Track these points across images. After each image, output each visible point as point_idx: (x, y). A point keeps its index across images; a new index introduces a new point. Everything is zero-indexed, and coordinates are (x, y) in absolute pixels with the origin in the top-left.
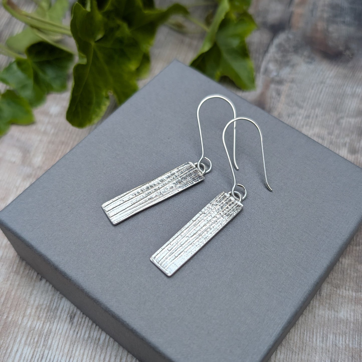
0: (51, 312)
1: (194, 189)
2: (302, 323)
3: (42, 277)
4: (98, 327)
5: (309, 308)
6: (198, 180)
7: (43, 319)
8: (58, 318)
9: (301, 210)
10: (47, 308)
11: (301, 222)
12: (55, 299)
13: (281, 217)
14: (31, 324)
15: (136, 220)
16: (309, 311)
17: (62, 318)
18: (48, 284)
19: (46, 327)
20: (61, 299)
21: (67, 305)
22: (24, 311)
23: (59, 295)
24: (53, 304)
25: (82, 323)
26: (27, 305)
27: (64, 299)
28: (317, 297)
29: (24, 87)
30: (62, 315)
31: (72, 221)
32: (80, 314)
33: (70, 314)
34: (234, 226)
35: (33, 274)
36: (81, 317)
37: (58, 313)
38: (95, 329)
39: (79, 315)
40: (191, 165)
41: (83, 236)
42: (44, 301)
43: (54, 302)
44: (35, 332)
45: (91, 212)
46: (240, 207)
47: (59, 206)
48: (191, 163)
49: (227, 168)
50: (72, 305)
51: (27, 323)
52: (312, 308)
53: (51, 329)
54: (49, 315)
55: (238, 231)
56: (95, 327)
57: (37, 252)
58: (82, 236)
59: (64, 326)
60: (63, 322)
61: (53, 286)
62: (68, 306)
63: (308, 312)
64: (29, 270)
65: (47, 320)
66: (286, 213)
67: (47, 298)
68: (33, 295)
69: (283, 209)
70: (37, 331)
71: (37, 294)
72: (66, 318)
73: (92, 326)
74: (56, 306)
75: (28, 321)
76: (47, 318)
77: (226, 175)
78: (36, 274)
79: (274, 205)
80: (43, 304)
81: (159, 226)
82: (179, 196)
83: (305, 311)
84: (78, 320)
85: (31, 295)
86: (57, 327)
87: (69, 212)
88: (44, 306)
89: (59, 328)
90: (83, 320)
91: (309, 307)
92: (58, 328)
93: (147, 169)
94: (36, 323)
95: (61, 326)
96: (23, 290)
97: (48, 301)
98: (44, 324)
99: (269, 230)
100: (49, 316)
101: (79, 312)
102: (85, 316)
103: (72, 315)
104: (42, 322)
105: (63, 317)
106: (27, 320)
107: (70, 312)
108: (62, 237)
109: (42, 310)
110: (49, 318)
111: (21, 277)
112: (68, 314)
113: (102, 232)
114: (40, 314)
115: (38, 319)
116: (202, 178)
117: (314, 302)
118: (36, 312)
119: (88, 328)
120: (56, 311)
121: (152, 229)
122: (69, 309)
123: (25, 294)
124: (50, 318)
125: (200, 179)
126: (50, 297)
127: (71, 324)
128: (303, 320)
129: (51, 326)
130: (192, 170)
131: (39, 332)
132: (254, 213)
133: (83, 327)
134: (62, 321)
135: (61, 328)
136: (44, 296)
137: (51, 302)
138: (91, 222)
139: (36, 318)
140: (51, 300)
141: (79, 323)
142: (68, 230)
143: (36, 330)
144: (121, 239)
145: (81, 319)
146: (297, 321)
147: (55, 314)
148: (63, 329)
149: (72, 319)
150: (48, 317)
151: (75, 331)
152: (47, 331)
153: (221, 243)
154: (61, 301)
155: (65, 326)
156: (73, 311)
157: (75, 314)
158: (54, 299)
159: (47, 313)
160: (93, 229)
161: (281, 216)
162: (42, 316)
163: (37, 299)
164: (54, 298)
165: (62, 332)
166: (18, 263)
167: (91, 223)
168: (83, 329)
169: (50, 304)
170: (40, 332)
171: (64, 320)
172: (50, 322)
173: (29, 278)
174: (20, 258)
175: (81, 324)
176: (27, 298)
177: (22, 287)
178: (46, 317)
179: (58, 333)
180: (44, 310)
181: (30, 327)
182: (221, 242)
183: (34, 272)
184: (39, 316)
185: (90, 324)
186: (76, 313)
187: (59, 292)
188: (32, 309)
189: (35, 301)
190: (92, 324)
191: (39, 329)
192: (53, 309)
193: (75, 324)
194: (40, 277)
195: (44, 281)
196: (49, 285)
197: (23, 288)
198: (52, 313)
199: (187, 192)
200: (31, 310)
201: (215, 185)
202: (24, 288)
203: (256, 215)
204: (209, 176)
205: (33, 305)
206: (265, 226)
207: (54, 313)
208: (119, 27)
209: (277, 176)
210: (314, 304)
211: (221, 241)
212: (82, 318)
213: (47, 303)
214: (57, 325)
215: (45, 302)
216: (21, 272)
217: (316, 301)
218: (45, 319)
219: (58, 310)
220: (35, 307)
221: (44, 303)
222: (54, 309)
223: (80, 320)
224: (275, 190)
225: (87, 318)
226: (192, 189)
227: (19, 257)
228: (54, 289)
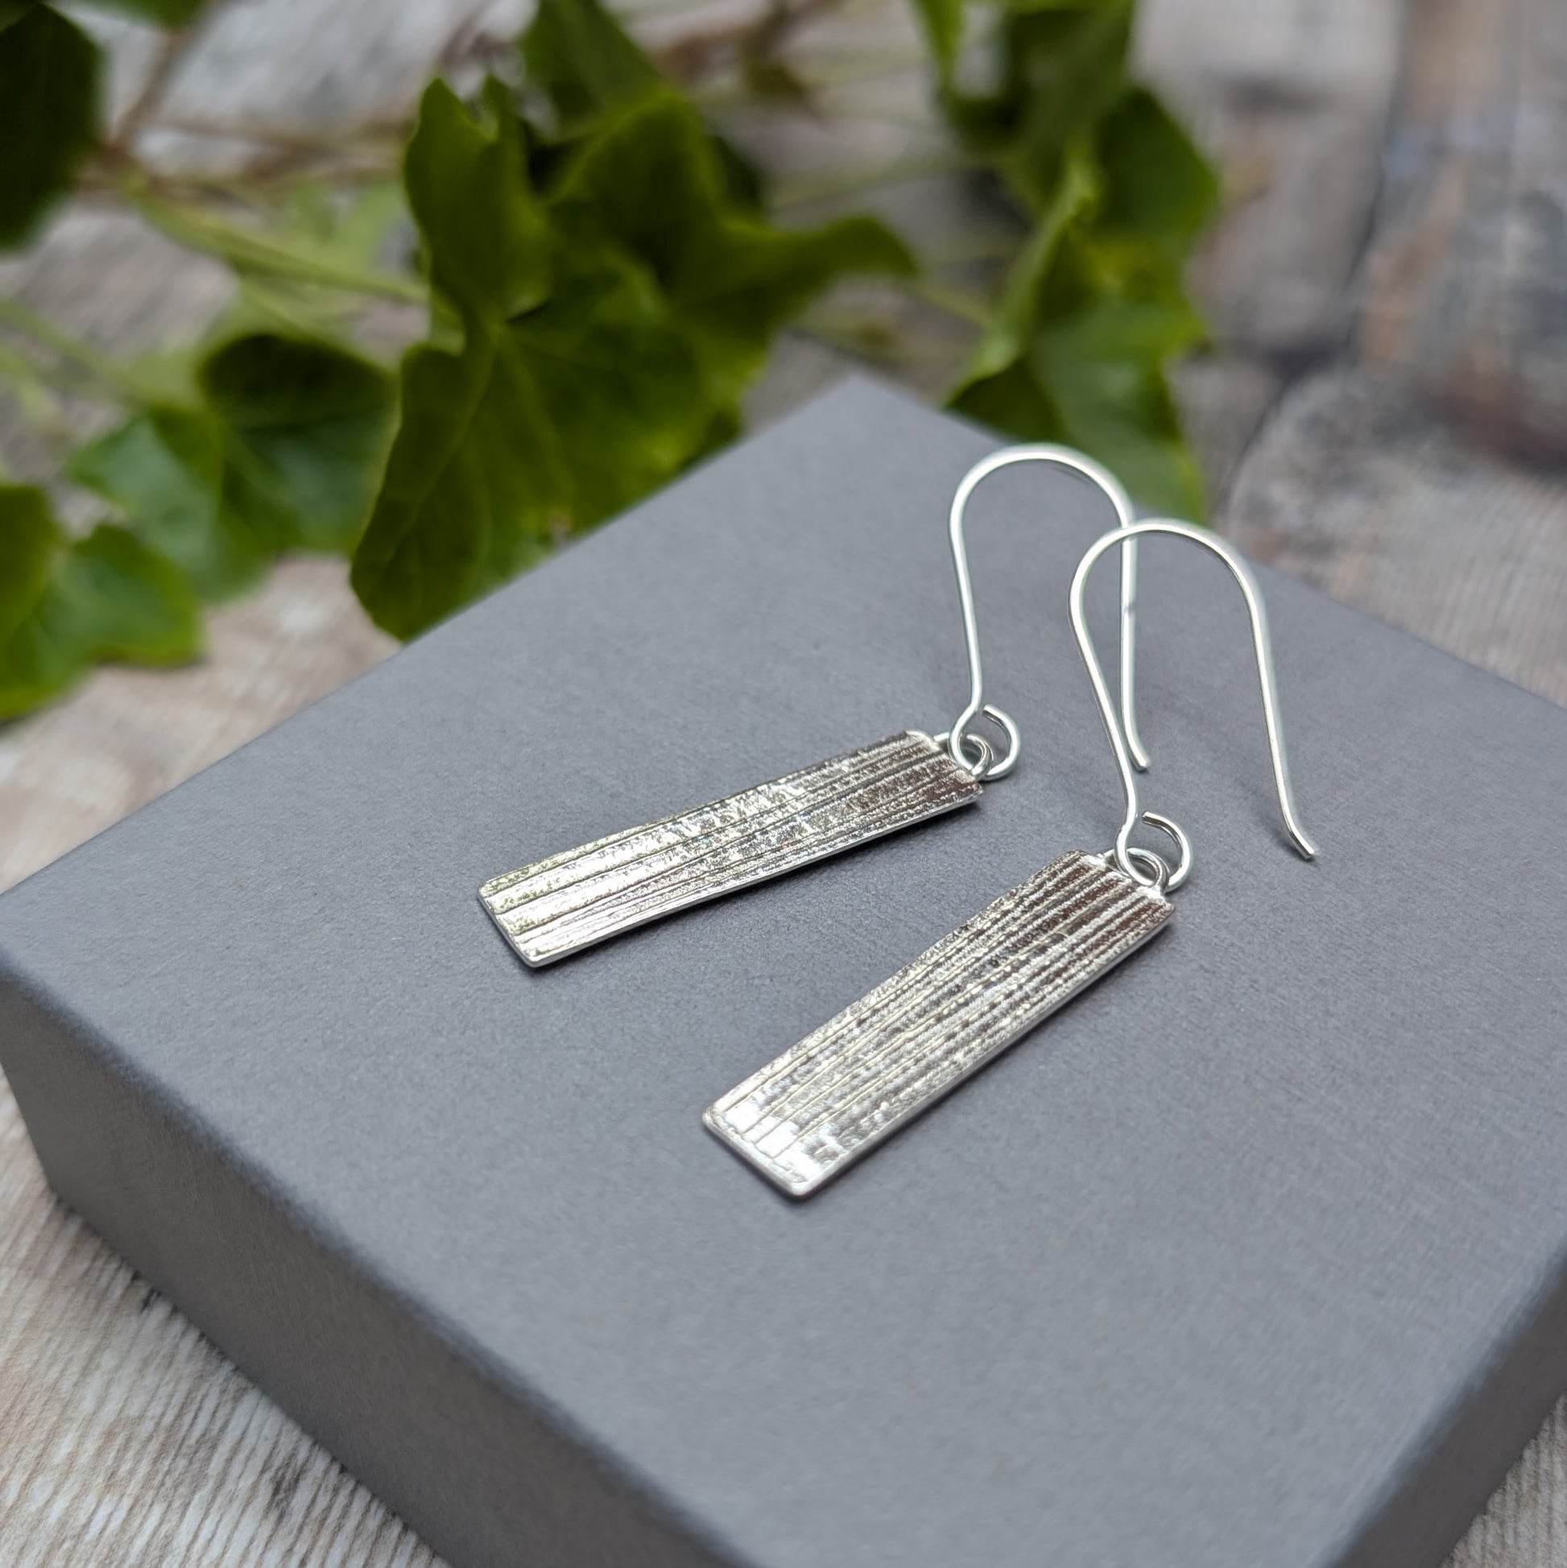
0: (176, 1456)
1: (929, 838)
2: (1488, 1555)
3: (152, 1292)
4: (411, 1539)
5: (1519, 1483)
6: (950, 800)
7: (133, 1488)
8: (210, 1485)
9: (1462, 944)
10: (161, 1439)
11: (1465, 993)
12: (205, 1396)
13: (1365, 965)
14: (68, 1512)
15: (642, 955)
16: (1517, 1500)
17: (229, 1486)
18: (178, 1326)
19: (142, 1524)
20: (236, 1400)
21: (261, 1426)
22: (42, 1446)
23: (227, 1380)
24: (195, 1418)
25: (335, 1513)
26: (63, 1418)
27: (251, 1399)
28: (1553, 1432)
29: (173, 517)
30: (235, 1469)
31: (327, 950)
32: (326, 1472)
33: (274, 1469)
34: (1131, 997)
35: (113, 1278)
36: (331, 1487)
37: (213, 1465)
38: (396, 1549)
39: (320, 1474)
40: (918, 744)
41: (372, 1012)
42: (149, 1403)
43: (200, 1408)
44: (81, 1548)
45: (424, 915)
46: (1156, 910)
47: (268, 890)
48: (920, 736)
49: (1090, 765)
50: (289, 1426)
51: (48, 1502)
52: (1536, 1487)
53: (169, 1539)
54: (166, 1469)
55: (1151, 1017)
56: (399, 1537)
57: (137, 1080)
58: (368, 1011)
59: (236, 1527)
60: (237, 1505)
61: (202, 1336)
62: (266, 1432)
63: (1511, 1504)
64: (94, 1259)
65: (151, 1493)
66: (1384, 948)
67: (164, 1391)
68: (98, 1374)
69: (1370, 936)
70: (96, 1546)
71: (118, 1368)
72: (254, 1487)
73: (385, 1532)
74: (207, 1431)
75: (55, 1493)
76: (156, 1482)
77: (1087, 790)
78: (124, 1278)
79: (1328, 916)
80: (141, 1417)
81: (756, 982)
82: (860, 866)
83: (1497, 1498)
84: (313, 1501)
85: (86, 1372)
86: (199, 1528)
87: (316, 911)
88: (147, 1427)
89: (210, 1536)
90: (341, 1500)
91: (1518, 1478)
92: (205, 1533)
93: (709, 756)
94: (93, 1507)
95: (221, 1526)
96: (53, 1345)
97: (168, 1404)
98: (136, 1509)
99: (1308, 1017)
100: (168, 1473)
101: (321, 1463)
102: (351, 1485)
103: (283, 1477)
104: (127, 1503)
105: (237, 1484)
106: (50, 1489)
107: (277, 1462)
108: (269, 1016)
109: (135, 1446)
110: (162, 1484)
111: (51, 1290)
112: (263, 1472)
113: (468, 998)
114: (119, 1459)
115: (109, 1486)
116: (972, 790)
117: (1544, 1456)
118: (100, 1452)
119: (358, 1542)
120: (202, 1454)
121: (721, 994)
122: (274, 1448)
123: (57, 1368)
124: (169, 1483)
125: (960, 794)
126: (183, 1388)
127: (273, 1516)
128: (1490, 1540)
129: (170, 1520)
130: (922, 760)
131: (106, 1551)
132: (1232, 944)
133: (335, 1534)
134: (231, 1501)
135: (222, 1534)
136: (150, 1380)
137: (183, 1407)
138: (416, 957)
139: (100, 1481)
140: (187, 1398)
141: (316, 1512)
142: (301, 987)
143: (89, 1537)
144: (561, 1031)
145: (329, 1496)
146: (1460, 1545)
147: (196, 1465)
148: (229, 1539)
149: (279, 1497)
150: (160, 1477)
151: (290, 1551)
152: (148, 1544)
153: (1063, 1066)
154: (233, 1409)
155: (241, 1527)
156: (293, 1455)
157: (298, 1470)
158: (199, 1398)
159: (155, 1461)
160: (426, 985)
161: (1363, 962)
162: (132, 1472)
163: (117, 1393)
164: (203, 1391)
165: (223, 1554)
166: (44, 1228)
167: (416, 960)
168: (336, 1545)
169: (179, 1416)
170: (111, 1550)
171: (242, 1496)
172: (165, 1505)
173: (87, 1298)
174: (59, 1201)
175: (329, 1521)
176: (66, 1386)
177: (47, 1335)
178: (149, 1477)
179: (200, 1559)
180: (144, 1447)
181: (63, 1524)
182: (1066, 1062)
183: (118, 1269)
184: (112, 1474)
185: (373, 1523)
186: (304, 1465)
187: (231, 1368)
188: (83, 1437)
189: (101, 1401)
190: (384, 1524)
191: (107, 1533)
192: (192, 1441)
193: (296, 1518)
194: (143, 1292)
195: (160, 1312)
196: (184, 1334)
197: (49, 1340)
198: (182, 1463)
199: (895, 850)
200: (80, 1443)
201: (1036, 827)
202: (58, 1339)
203: (1241, 955)
204: (1003, 789)
205: (89, 1421)
206: (1286, 1003)
207: (191, 1463)
208: (611, 282)
209: (1334, 801)
210: (1544, 1465)
211: (1068, 1058)
212: (336, 1491)
213: (163, 1415)
214: (203, 1520)
215: (155, 1410)
216: (53, 1268)
217: (1551, 1454)
218: (142, 1487)
219: (214, 1447)
220: (97, 1431)
221: (149, 1414)
222: (197, 1442)
223: (322, 1502)
224: (1329, 857)
225: (363, 1496)
226: (923, 840)
227: (54, 1198)
228: (205, 1351)
